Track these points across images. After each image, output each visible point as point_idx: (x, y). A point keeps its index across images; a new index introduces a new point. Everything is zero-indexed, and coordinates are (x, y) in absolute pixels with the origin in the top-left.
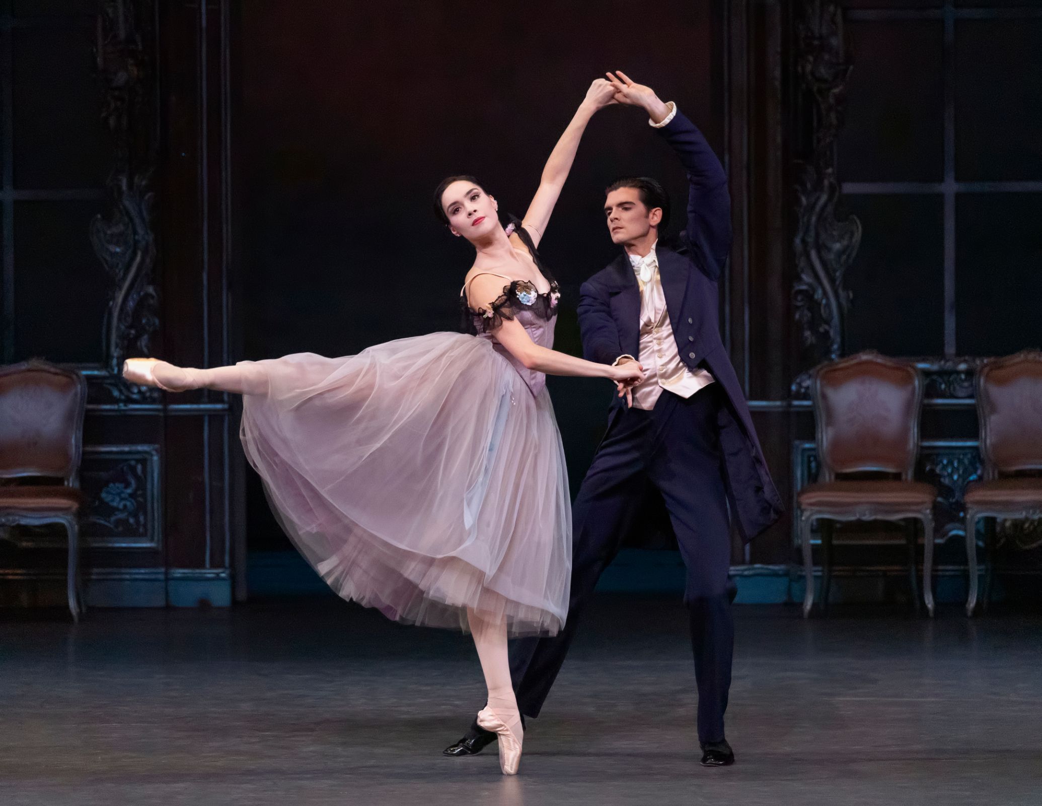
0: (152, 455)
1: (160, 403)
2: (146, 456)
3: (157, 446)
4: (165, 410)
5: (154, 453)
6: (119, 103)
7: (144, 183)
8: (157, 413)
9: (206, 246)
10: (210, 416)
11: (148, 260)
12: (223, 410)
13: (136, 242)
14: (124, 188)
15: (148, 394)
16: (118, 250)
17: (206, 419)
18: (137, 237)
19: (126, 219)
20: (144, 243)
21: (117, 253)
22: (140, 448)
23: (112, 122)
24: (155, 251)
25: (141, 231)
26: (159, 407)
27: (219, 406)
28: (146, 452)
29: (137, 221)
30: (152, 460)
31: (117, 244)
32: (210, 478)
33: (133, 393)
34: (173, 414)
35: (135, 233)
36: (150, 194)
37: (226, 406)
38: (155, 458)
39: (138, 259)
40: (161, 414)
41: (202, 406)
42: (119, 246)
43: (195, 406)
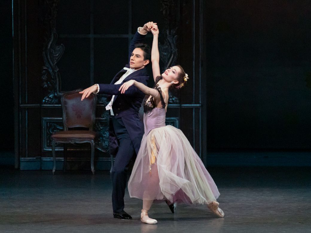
0: (176, 121)
1: (179, 104)
2: (174, 121)
3: (178, 118)
4: (180, 106)
5: (177, 120)
6: (166, 6)
7: (174, 32)
8: (178, 107)
9: (194, 53)
10: (195, 108)
11: (175, 57)
12: (199, 106)
13: (171, 52)
14: (168, 34)
15: (175, 101)
16: (166, 54)
17: (194, 109)
18: (172, 50)
19: (168, 44)
20: (174, 51)
21: (165, 55)
22: (172, 118)
23: (164, 13)
24: (178, 54)
25: (173, 48)
26: (179, 105)
27: (198, 105)
28: (174, 120)
29: (172, 44)
30: (176, 123)
31: (165, 52)
32: (195, 129)
33: (170, 101)
34: (183, 107)
35: (171, 48)
36: (176, 36)
37: (200, 105)
38: (177, 122)
39: (172, 57)
40: (179, 107)
41: (192, 105)
42: (166, 53)
43: (190, 105)
